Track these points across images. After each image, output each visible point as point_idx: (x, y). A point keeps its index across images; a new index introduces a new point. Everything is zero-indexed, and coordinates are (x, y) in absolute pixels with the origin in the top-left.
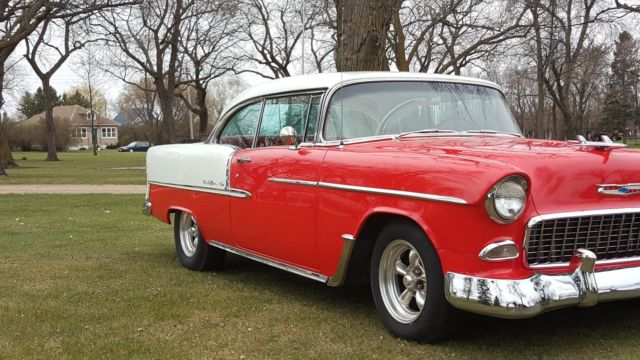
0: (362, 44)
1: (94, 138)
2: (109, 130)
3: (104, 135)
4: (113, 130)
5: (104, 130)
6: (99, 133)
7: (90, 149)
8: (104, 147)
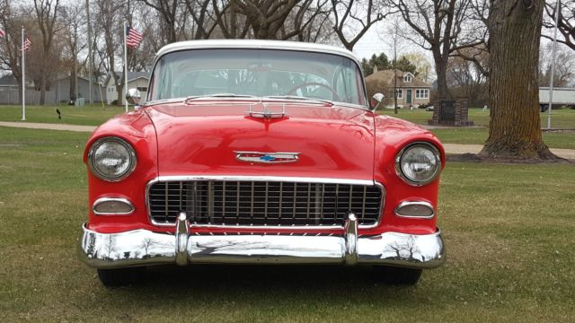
0: (512, 9)
1: (409, 98)
2: (422, 92)
3: (418, 96)
4: (426, 92)
5: (418, 92)
6: (414, 93)
7: (405, 108)
8: (417, 106)
